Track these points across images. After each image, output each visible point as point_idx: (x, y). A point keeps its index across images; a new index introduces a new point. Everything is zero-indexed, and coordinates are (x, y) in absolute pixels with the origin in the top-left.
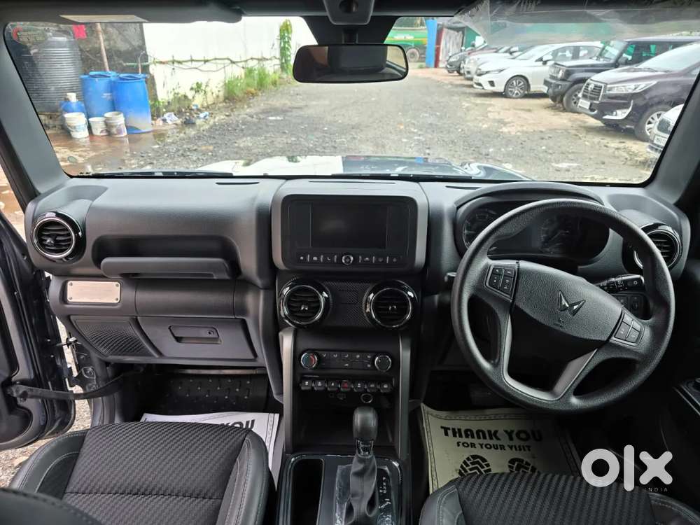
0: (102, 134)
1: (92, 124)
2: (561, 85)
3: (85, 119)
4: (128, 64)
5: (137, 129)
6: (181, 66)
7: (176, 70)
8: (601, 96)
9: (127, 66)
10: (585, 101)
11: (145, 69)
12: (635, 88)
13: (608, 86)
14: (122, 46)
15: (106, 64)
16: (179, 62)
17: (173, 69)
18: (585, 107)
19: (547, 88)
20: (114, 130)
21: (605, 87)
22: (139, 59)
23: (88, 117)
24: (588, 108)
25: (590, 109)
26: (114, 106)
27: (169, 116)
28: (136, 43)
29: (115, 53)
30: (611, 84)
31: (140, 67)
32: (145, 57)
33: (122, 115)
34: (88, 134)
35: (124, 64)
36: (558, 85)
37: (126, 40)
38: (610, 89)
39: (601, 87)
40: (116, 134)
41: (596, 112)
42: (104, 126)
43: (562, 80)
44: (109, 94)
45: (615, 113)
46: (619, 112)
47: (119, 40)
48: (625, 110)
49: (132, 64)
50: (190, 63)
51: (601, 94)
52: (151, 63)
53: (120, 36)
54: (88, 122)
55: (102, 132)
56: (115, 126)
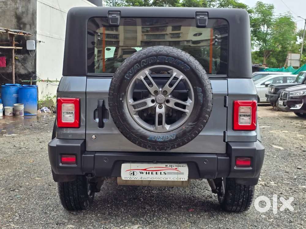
0: (10, 115)
1: (5, 110)
2: (274, 96)
3: (3, 107)
4: (24, 81)
5: (29, 113)
6: (51, 83)
7: (49, 85)
8: (287, 98)
9: (23, 82)
10: (281, 101)
11: (34, 83)
12: (303, 94)
13: (290, 93)
14: (23, 72)
15: (14, 80)
16: (50, 81)
17: (47, 85)
18: (281, 104)
19: (266, 98)
20: (18, 113)
21: (289, 93)
22: (31, 78)
23: (4, 106)
24: (282, 105)
25: (283, 105)
26: (18, 101)
27: (45, 108)
28: (30, 70)
29: (18, 75)
30: (291, 91)
31: (31, 82)
32: (35, 77)
33: (23, 105)
34: (2, 115)
35: (22, 81)
36: (272, 96)
37: (25, 68)
38: (292, 94)
39: (287, 94)
40: (18, 115)
41: (286, 106)
42: (12, 111)
43: (274, 93)
44: (16, 95)
45: (295, 106)
46: (297, 106)
47: (21, 68)
48: (300, 105)
49: (28, 81)
50: (55, 82)
51: (288, 97)
52: (38, 81)
53: (23, 67)
54: (4, 108)
55: (10, 114)
56: (19, 111)
